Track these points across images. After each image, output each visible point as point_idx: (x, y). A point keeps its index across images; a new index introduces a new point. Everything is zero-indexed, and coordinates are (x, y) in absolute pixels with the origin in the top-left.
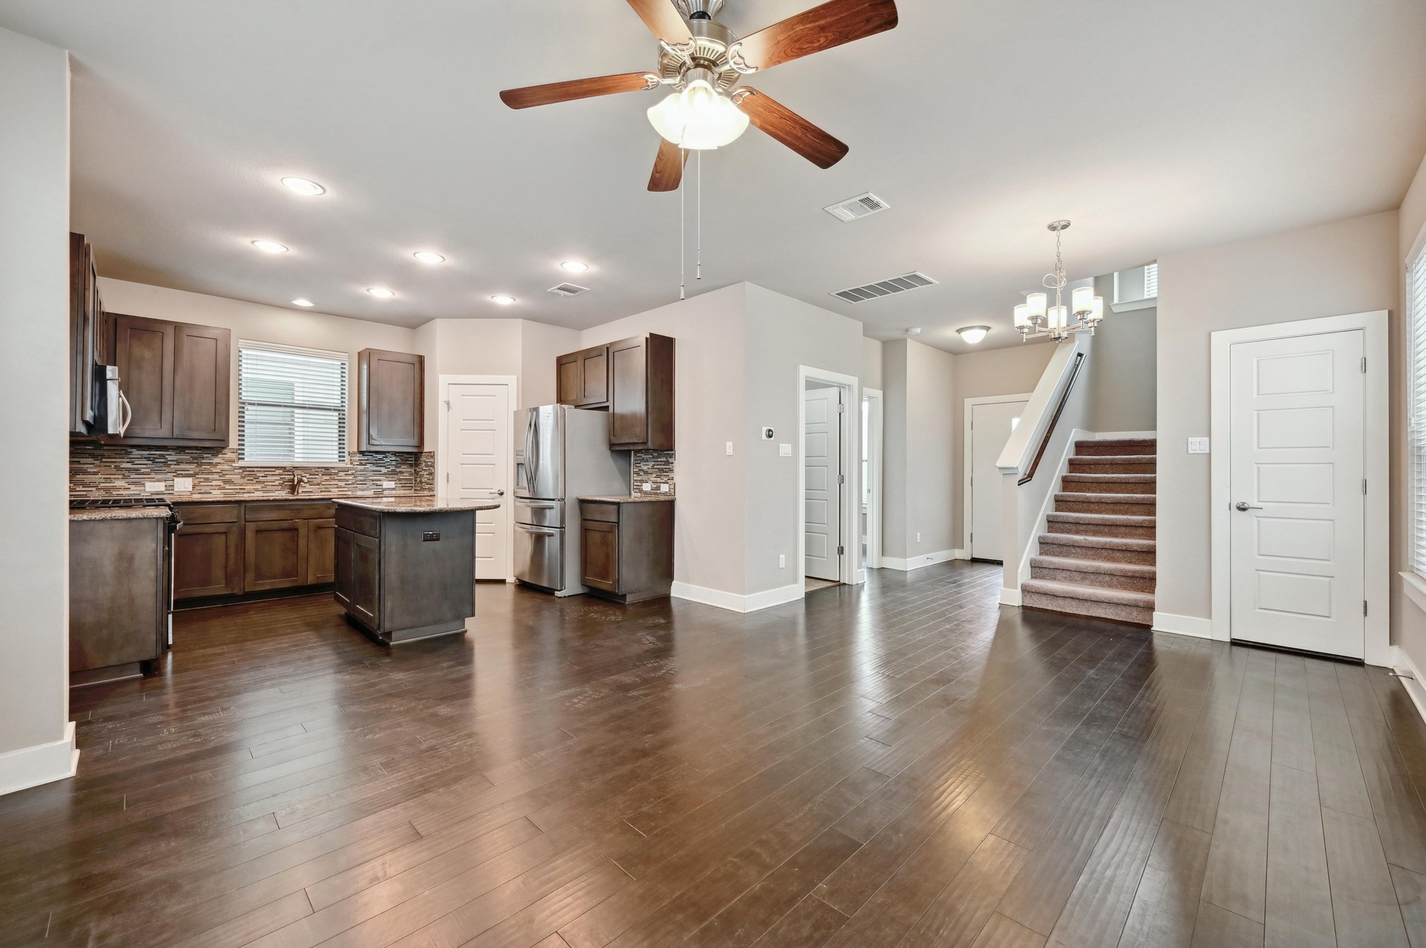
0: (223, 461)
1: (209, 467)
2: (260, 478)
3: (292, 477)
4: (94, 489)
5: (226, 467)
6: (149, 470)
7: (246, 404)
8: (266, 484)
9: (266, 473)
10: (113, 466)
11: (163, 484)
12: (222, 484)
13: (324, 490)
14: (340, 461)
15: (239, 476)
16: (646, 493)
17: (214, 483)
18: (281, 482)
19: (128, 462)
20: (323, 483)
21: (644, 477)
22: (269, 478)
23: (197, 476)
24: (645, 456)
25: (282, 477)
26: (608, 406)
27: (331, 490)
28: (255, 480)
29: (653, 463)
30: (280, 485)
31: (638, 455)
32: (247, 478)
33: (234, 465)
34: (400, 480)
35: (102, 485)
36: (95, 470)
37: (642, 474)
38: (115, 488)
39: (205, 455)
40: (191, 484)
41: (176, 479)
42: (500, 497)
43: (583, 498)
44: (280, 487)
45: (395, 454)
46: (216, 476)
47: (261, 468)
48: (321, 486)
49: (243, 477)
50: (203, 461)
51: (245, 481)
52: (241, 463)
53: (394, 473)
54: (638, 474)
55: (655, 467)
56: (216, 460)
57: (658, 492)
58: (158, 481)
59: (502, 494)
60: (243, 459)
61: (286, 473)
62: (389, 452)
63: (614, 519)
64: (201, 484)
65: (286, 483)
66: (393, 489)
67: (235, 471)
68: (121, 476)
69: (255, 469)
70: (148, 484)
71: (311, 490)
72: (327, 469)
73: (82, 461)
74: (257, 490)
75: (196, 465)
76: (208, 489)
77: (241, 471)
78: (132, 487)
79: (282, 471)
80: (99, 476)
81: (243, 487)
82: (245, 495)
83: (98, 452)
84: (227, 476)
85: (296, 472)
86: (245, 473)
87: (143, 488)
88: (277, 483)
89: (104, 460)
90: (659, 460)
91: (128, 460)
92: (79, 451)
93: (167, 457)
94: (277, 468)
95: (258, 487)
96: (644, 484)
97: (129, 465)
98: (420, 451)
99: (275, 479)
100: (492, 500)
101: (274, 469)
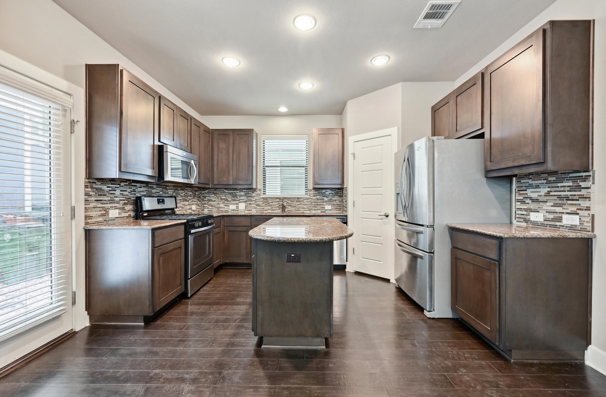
0: (256, 195)
1: (251, 198)
2: (270, 203)
3: (283, 203)
4: (214, 208)
5: (257, 198)
6: (231, 200)
8: (272, 206)
9: (273, 201)
10: (220, 198)
11: (235, 206)
12: (256, 206)
13: (297, 210)
14: (306, 194)
15: (262, 202)
16: (536, 225)
17: (253, 206)
18: (279, 205)
19: (224, 196)
20: (297, 206)
21: (533, 206)
22: (274, 203)
23: (247, 202)
24: (534, 182)
25: (279, 203)
26: (484, 133)
27: (300, 210)
28: (268, 204)
29: (549, 189)
30: (278, 207)
31: (522, 181)
32: (265, 203)
33: (260, 197)
34: (334, 205)
35: (216, 206)
36: (215, 200)
37: (530, 202)
38: (220, 207)
39: (249, 192)
40: (245, 206)
41: (239, 204)
42: (386, 218)
43: (453, 226)
44: (278, 208)
45: (331, 189)
46: (253, 202)
47: (271, 198)
48: (296, 208)
49: (263, 203)
50: (249, 195)
51: (264, 205)
52: (264, 196)
53: (331, 200)
54: (523, 202)
55: (551, 194)
56: (254, 195)
57: (558, 224)
58: (234, 204)
59: (387, 216)
60: (265, 194)
61: (280, 201)
62: (328, 188)
63: (493, 255)
64: (248, 206)
65: (281, 206)
66: (330, 210)
67: (261, 200)
68: (222, 202)
69: (268, 199)
70: (230, 206)
71: (291, 210)
72: (298, 198)
73: (211, 196)
74: (269, 209)
75: (246, 197)
76: (251, 208)
77: (263, 200)
78: (226, 207)
79: (279, 200)
80: (216, 202)
81: (263, 208)
82: (264, 212)
83: (215, 192)
84: (257, 202)
85: (285, 200)
86: (264, 201)
87: (228, 208)
88: (277, 206)
89: (217, 195)
90: (559, 185)
91: (224, 195)
92: (210, 192)
93: (236, 193)
94: (277, 198)
95: (269, 208)
96: (531, 213)
97: (224, 197)
98: (342, 187)
99: (276, 204)
100: (381, 220)
101: (275, 199)
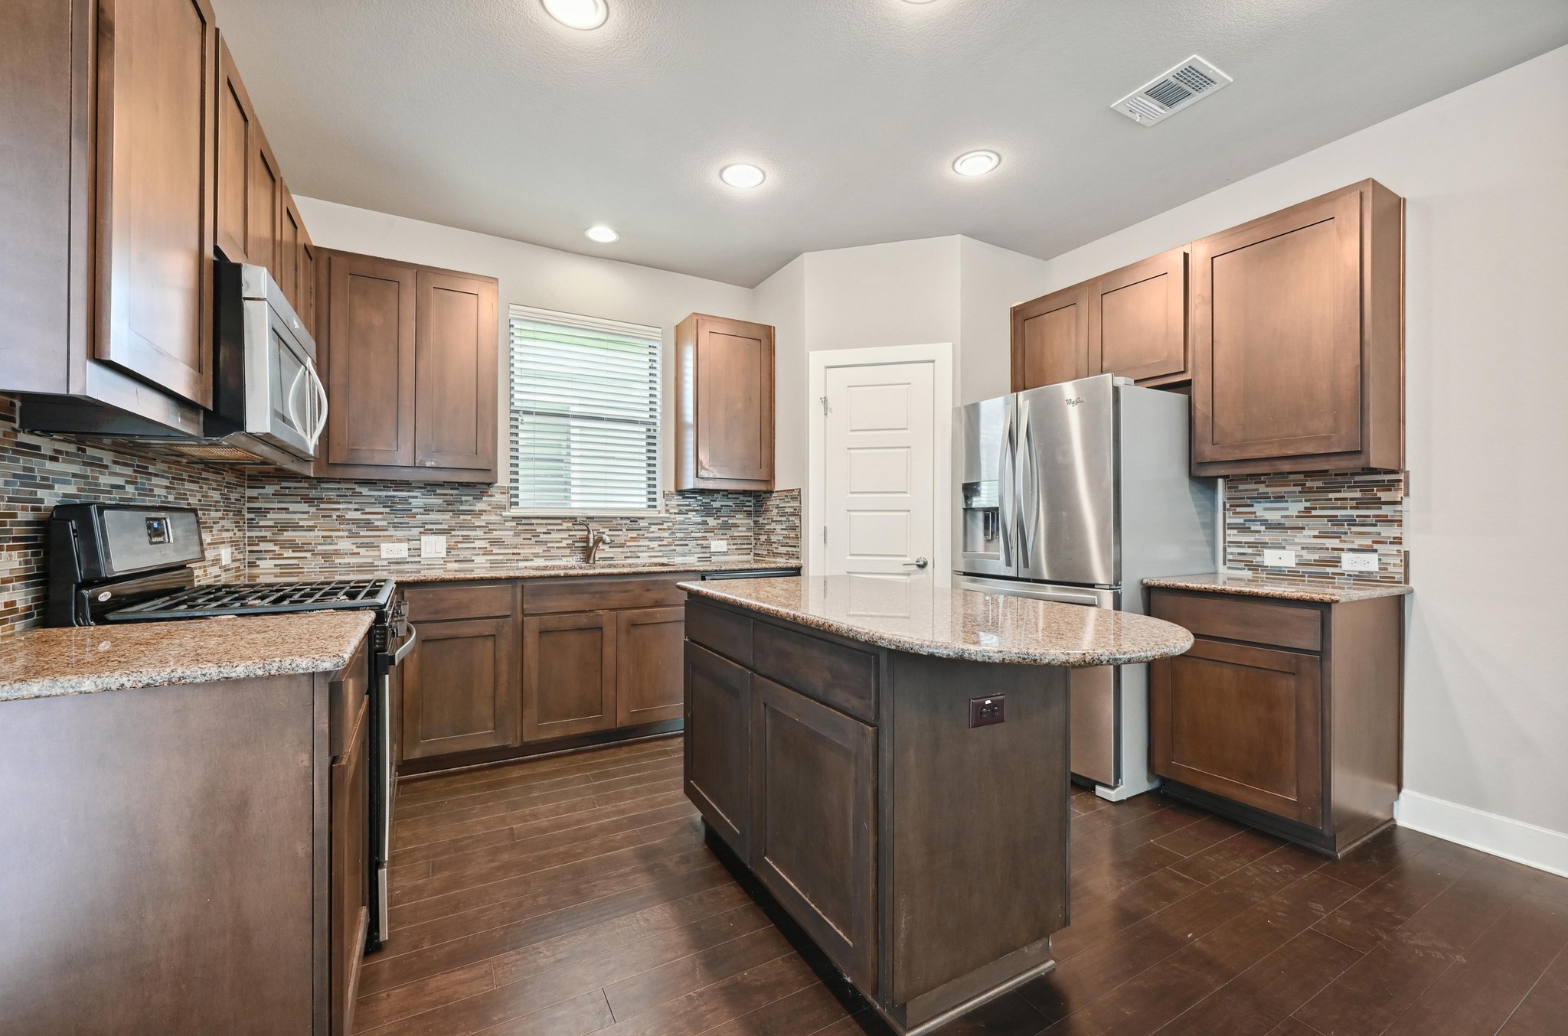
0: (489, 508)
1: (469, 517)
2: (542, 536)
3: (586, 533)
4: (308, 555)
5: (493, 518)
6: (385, 523)
7: (521, 413)
8: (549, 545)
9: (549, 527)
10: (335, 517)
11: (405, 546)
12: (488, 545)
13: (629, 554)
14: (649, 506)
15: (512, 533)
16: (1277, 574)
17: (478, 544)
18: (570, 542)
19: (356, 510)
20: (628, 544)
21: (1267, 537)
22: (555, 536)
23: (453, 533)
24: (1270, 490)
25: (571, 533)
26: (1189, 381)
27: (639, 554)
28: (534, 539)
29: (1308, 504)
30: (568, 546)
31: (1241, 487)
32: (523, 536)
33: (504, 514)
34: (734, 538)
35: (319, 547)
36: (311, 523)
37: (1263, 528)
38: (337, 553)
39: (464, 498)
40: (445, 546)
41: (424, 538)
42: (920, 571)
44: (568, 551)
45: (727, 493)
46: (479, 533)
47: (543, 518)
48: (625, 549)
49: (517, 534)
50: (462, 508)
51: (519, 540)
52: (514, 512)
53: (726, 527)
54: (1242, 529)
55: (1314, 513)
56: (479, 506)
57: (1329, 570)
58: (399, 540)
59: (922, 566)
60: (517, 504)
61: (577, 527)
62: (717, 491)
63: (1310, 642)
64: (460, 545)
65: (577, 544)
66: (725, 554)
67: (507, 524)
68: (346, 534)
69: (534, 521)
70: (383, 546)
71: (612, 556)
72: (634, 520)
73: (292, 507)
74: (537, 556)
75: (451, 513)
76: (467, 554)
77: (514, 524)
78: (362, 551)
79: (570, 524)
80: (316, 533)
81: (515, 551)
82: (522, 564)
83: (313, 493)
84: (495, 533)
85: (592, 526)
86: (520, 527)
87: (377, 553)
88: (564, 544)
89: (322, 506)
90: (1331, 496)
91: (356, 506)
92: (287, 491)
93: (411, 500)
94: (564, 518)
95: (539, 550)
96: (1266, 551)
97: (358, 515)
98: (769, 489)
99: (560, 538)
100: (905, 577)
101: (559, 521)
